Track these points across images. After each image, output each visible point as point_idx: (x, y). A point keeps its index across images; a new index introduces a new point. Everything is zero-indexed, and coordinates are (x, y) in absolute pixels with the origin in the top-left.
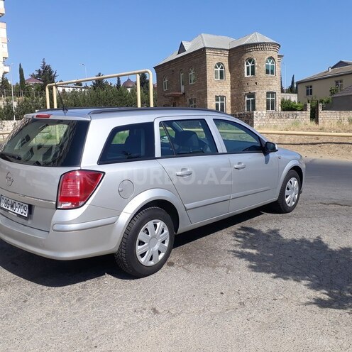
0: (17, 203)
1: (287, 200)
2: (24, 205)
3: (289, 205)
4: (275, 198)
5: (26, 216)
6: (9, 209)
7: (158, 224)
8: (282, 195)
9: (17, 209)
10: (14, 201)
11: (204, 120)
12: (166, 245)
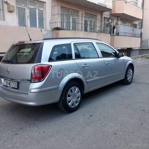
0: (12, 82)
1: (128, 79)
2: (15, 83)
3: (129, 81)
4: (123, 78)
5: (17, 87)
6: (8, 85)
7: (76, 89)
8: (126, 77)
9: (12, 85)
10: (10, 82)
11: (92, 43)
12: (79, 99)
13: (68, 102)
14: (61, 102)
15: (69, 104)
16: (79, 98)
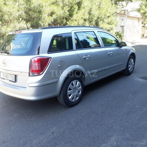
0: (9, 75)
1: (129, 69)
2: (13, 75)
3: (130, 71)
5: (14, 81)
6: (5, 78)
8: (127, 67)
9: (9, 78)
10: (7, 74)
11: (93, 32)
12: (80, 94)
13: (68, 96)
14: (62, 96)
15: (70, 97)
16: (80, 92)
